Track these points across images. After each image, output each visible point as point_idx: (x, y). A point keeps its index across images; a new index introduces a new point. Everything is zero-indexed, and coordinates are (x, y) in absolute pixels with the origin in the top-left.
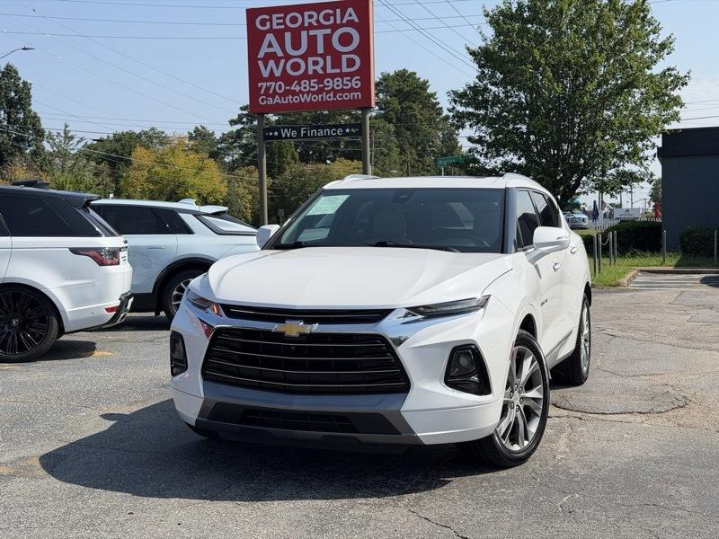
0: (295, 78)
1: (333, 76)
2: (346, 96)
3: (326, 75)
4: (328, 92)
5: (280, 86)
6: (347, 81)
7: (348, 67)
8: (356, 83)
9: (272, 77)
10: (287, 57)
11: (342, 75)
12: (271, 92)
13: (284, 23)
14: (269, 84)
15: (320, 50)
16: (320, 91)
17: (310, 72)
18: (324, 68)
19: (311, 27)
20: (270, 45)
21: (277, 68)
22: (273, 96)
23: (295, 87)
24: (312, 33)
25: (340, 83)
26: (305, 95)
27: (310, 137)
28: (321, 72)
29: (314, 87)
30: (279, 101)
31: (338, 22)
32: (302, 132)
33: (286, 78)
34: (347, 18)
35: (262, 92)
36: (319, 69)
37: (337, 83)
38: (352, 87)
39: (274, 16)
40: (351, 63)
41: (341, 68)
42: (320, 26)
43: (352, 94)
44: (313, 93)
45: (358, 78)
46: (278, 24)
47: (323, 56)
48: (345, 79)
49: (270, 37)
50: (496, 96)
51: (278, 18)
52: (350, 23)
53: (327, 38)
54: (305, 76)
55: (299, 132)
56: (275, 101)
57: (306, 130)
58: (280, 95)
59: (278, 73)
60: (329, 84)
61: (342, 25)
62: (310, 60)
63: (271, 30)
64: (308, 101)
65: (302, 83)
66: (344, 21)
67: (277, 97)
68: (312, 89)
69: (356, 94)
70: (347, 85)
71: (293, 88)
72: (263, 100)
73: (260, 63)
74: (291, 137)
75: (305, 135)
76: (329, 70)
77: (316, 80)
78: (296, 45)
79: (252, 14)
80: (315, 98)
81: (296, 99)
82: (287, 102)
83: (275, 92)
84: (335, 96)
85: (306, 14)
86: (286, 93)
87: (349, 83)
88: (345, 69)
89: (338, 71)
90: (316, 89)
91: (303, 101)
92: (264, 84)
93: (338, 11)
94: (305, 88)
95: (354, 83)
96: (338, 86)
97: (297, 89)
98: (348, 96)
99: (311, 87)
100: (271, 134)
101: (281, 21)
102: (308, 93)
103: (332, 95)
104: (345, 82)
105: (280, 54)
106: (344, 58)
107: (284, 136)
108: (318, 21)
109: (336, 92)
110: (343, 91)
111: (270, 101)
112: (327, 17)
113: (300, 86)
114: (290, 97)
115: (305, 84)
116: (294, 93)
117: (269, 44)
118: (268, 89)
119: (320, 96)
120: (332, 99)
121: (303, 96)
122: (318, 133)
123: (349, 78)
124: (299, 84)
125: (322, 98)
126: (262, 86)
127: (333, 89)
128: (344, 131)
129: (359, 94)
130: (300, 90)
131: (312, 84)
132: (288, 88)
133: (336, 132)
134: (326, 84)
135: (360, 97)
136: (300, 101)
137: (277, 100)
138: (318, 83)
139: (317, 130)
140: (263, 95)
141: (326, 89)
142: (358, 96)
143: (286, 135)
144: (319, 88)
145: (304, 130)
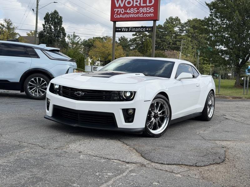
0: (128, 7)
1: (143, 7)
3: (141, 7)
4: (141, 13)
5: (122, 10)
6: (148, 9)
7: (149, 3)
8: (152, 10)
9: (120, 7)
11: (147, 7)
12: (119, 13)
14: (118, 9)
16: (138, 13)
17: (134, 5)
18: (140, 4)
21: (122, 3)
23: (128, 11)
25: (145, 10)
26: (132, 14)
27: (133, 31)
28: (138, 5)
29: (135, 11)
30: (122, 16)
32: (130, 29)
33: (125, 7)
35: (115, 13)
36: (138, 4)
37: (144, 10)
38: (150, 12)
41: (146, 3)
43: (150, 14)
44: (135, 14)
45: (153, 8)
48: (148, 8)
50: (217, 22)
54: (132, 7)
56: (120, 16)
57: (131, 29)
58: (122, 14)
59: (122, 5)
60: (141, 10)
64: (133, 17)
67: (121, 15)
68: (134, 12)
69: (151, 14)
71: (127, 11)
72: (116, 16)
73: (116, 1)
75: (131, 31)
76: (142, 5)
77: (136, 9)
80: (135, 16)
81: (128, 16)
82: (124, 17)
84: (143, 15)
86: (125, 13)
87: (149, 10)
88: (148, 4)
89: (145, 5)
90: (136, 12)
91: (131, 17)
92: (117, 10)
94: (132, 11)
95: (151, 10)
96: (145, 11)
97: (129, 12)
98: (148, 15)
99: (134, 11)
100: (118, 29)
102: (133, 13)
103: (142, 15)
104: (148, 10)
107: (123, 30)
109: (144, 13)
110: (146, 13)
111: (118, 17)
113: (130, 11)
114: (126, 15)
115: (132, 10)
116: (127, 13)
118: (118, 11)
119: (138, 15)
120: (142, 16)
121: (131, 15)
122: (136, 29)
123: (149, 8)
124: (130, 10)
125: (138, 16)
126: (116, 10)
127: (143, 12)
128: (146, 29)
129: (153, 14)
130: (130, 12)
131: (135, 10)
132: (125, 11)
133: (143, 30)
134: (140, 10)
135: (153, 16)
136: (130, 16)
137: (121, 16)
138: (137, 10)
139: (135, 29)
140: (116, 14)
141: (140, 12)
142: (152, 15)
143: (124, 30)
144: (137, 12)
145: (130, 28)
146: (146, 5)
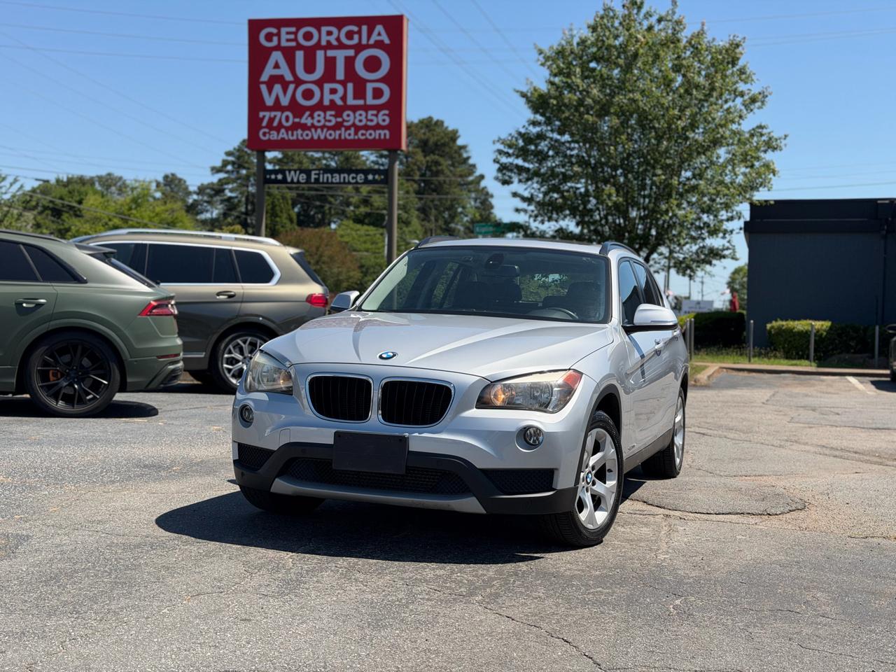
0: (307, 108)
1: (354, 109)
2: (371, 135)
3: (346, 107)
4: (348, 128)
5: (287, 119)
6: (373, 115)
7: (373, 99)
8: (383, 118)
9: (277, 106)
10: (298, 82)
11: (366, 108)
12: (275, 124)
13: (296, 40)
14: (273, 114)
15: (340, 74)
16: (338, 126)
17: (326, 102)
18: (344, 98)
19: (329, 46)
20: (277, 66)
21: (285, 92)
22: (278, 129)
23: (306, 120)
24: (330, 53)
25: (363, 118)
26: (319, 130)
27: (323, 183)
29: (330, 121)
30: (285, 136)
31: (364, 41)
32: (313, 176)
33: (295, 108)
34: (374, 38)
35: (264, 123)
36: (337, 98)
37: (360, 118)
38: (378, 124)
39: (284, 30)
40: (378, 93)
41: (363, 97)
42: (341, 46)
43: (378, 132)
44: (329, 128)
46: (288, 40)
47: (344, 83)
48: (370, 112)
49: (277, 56)
51: (288, 33)
52: (379, 45)
53: (350, 62)
54: (320, 106)
55: (309, 176)
56: (281, 136)
57: (319, 174)
58: (287, 129)
59: (285, 101)
60: (349, 117)
61: (368, 46)
62: (327, 87)
63: (278, 48)
64: (322, 137)
65: (316, 114)
66: (372, 42)
67: (283, 131)
68: (328, 124)
69: (382, 132)
70: (372, 121)
71: (303, 121)
72: (264, 134)
73: (264, 88)
74: (298, 182)
75: (317, 181)
76: (351, 101)
77: (333, 113)
78: (310, 68)
79: (255, 26)
80: (331, 135)
81: (307, 135)
82: (295, 138)
83: (280, 126)
84: (356, 133)
85: (324, 29)
86: (295, 127)
87: (374, 118)
88: (370, 101)
89: (361, 102)
90: (333, 123)
91: (316, 137)
92: (267, 114)
93: (365, 28)
94: (319, 121)
95: (381, 117)
96: (360, 121)
97: (309, 122)
99: (326, 121)
100: (273, 177)
101: (292, 37)
102: (322, 128)
103: (352, 132)
104: (370, 117)
105: (289, 77)
106: (370, 87)
107: (289, 180)
108: (338, 39)
109: (357, 129)
110: (366, 128)
111: (274, 136)
112: (350, 35)
113: (313, 118)
114: (300, 132)
115: (319, 116)
116: (304, 127)
117: (276, 64)
118: (271, 120)
119: (338, 132)
120: (352, 137)
121: (316, 131)
122: (332, 177)
123: (375, 112)
124: (312, 116)
125: (340, 135)
126: (264, 117)
127: (354, 125)
128: (366, 178)
129: (387, 132)
130: (313, 124)
131: (328, 118)
132: (297, 120)
133: (356, 178)
134: (346, 118)
135: (388, 137)
136: (312, 137)
137: (283, 134)
138: (335, 116)
139: (332, 174)
140: (264, 127)
141: (346, 124)
142: (385, 135)
143: (292, 179)
144: (337, 122)
145: (315, 174)
146: (365, 102)
